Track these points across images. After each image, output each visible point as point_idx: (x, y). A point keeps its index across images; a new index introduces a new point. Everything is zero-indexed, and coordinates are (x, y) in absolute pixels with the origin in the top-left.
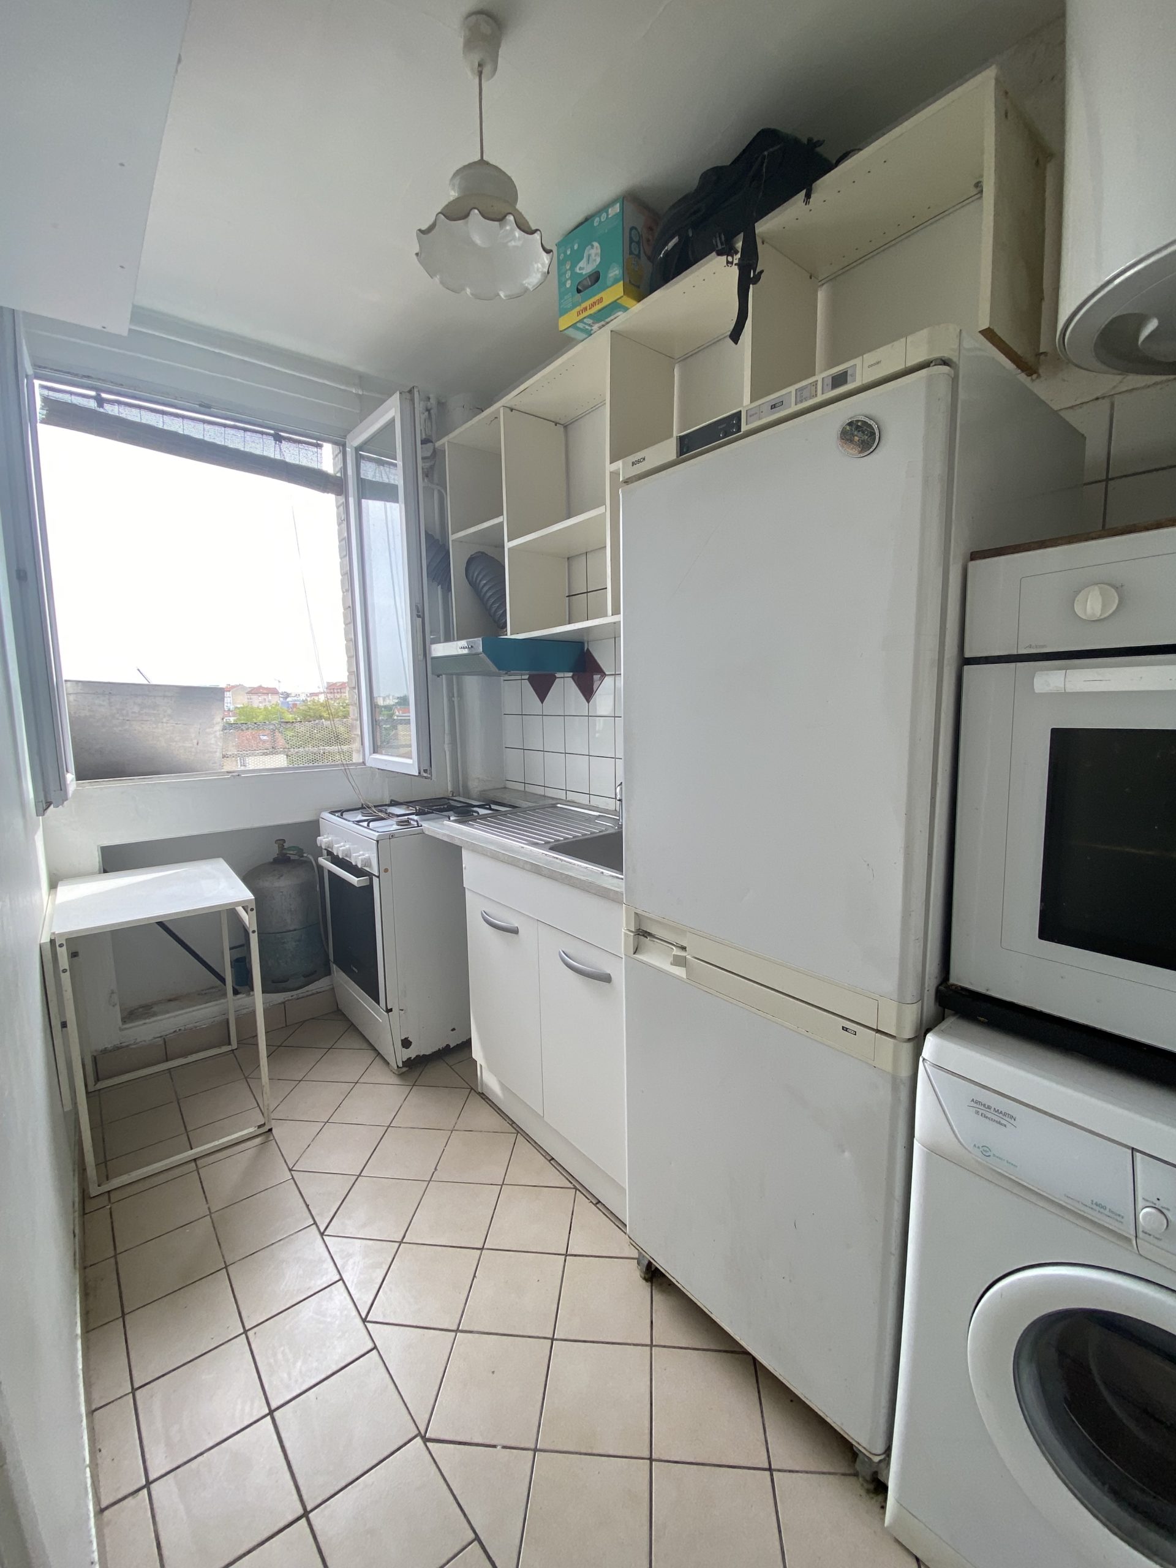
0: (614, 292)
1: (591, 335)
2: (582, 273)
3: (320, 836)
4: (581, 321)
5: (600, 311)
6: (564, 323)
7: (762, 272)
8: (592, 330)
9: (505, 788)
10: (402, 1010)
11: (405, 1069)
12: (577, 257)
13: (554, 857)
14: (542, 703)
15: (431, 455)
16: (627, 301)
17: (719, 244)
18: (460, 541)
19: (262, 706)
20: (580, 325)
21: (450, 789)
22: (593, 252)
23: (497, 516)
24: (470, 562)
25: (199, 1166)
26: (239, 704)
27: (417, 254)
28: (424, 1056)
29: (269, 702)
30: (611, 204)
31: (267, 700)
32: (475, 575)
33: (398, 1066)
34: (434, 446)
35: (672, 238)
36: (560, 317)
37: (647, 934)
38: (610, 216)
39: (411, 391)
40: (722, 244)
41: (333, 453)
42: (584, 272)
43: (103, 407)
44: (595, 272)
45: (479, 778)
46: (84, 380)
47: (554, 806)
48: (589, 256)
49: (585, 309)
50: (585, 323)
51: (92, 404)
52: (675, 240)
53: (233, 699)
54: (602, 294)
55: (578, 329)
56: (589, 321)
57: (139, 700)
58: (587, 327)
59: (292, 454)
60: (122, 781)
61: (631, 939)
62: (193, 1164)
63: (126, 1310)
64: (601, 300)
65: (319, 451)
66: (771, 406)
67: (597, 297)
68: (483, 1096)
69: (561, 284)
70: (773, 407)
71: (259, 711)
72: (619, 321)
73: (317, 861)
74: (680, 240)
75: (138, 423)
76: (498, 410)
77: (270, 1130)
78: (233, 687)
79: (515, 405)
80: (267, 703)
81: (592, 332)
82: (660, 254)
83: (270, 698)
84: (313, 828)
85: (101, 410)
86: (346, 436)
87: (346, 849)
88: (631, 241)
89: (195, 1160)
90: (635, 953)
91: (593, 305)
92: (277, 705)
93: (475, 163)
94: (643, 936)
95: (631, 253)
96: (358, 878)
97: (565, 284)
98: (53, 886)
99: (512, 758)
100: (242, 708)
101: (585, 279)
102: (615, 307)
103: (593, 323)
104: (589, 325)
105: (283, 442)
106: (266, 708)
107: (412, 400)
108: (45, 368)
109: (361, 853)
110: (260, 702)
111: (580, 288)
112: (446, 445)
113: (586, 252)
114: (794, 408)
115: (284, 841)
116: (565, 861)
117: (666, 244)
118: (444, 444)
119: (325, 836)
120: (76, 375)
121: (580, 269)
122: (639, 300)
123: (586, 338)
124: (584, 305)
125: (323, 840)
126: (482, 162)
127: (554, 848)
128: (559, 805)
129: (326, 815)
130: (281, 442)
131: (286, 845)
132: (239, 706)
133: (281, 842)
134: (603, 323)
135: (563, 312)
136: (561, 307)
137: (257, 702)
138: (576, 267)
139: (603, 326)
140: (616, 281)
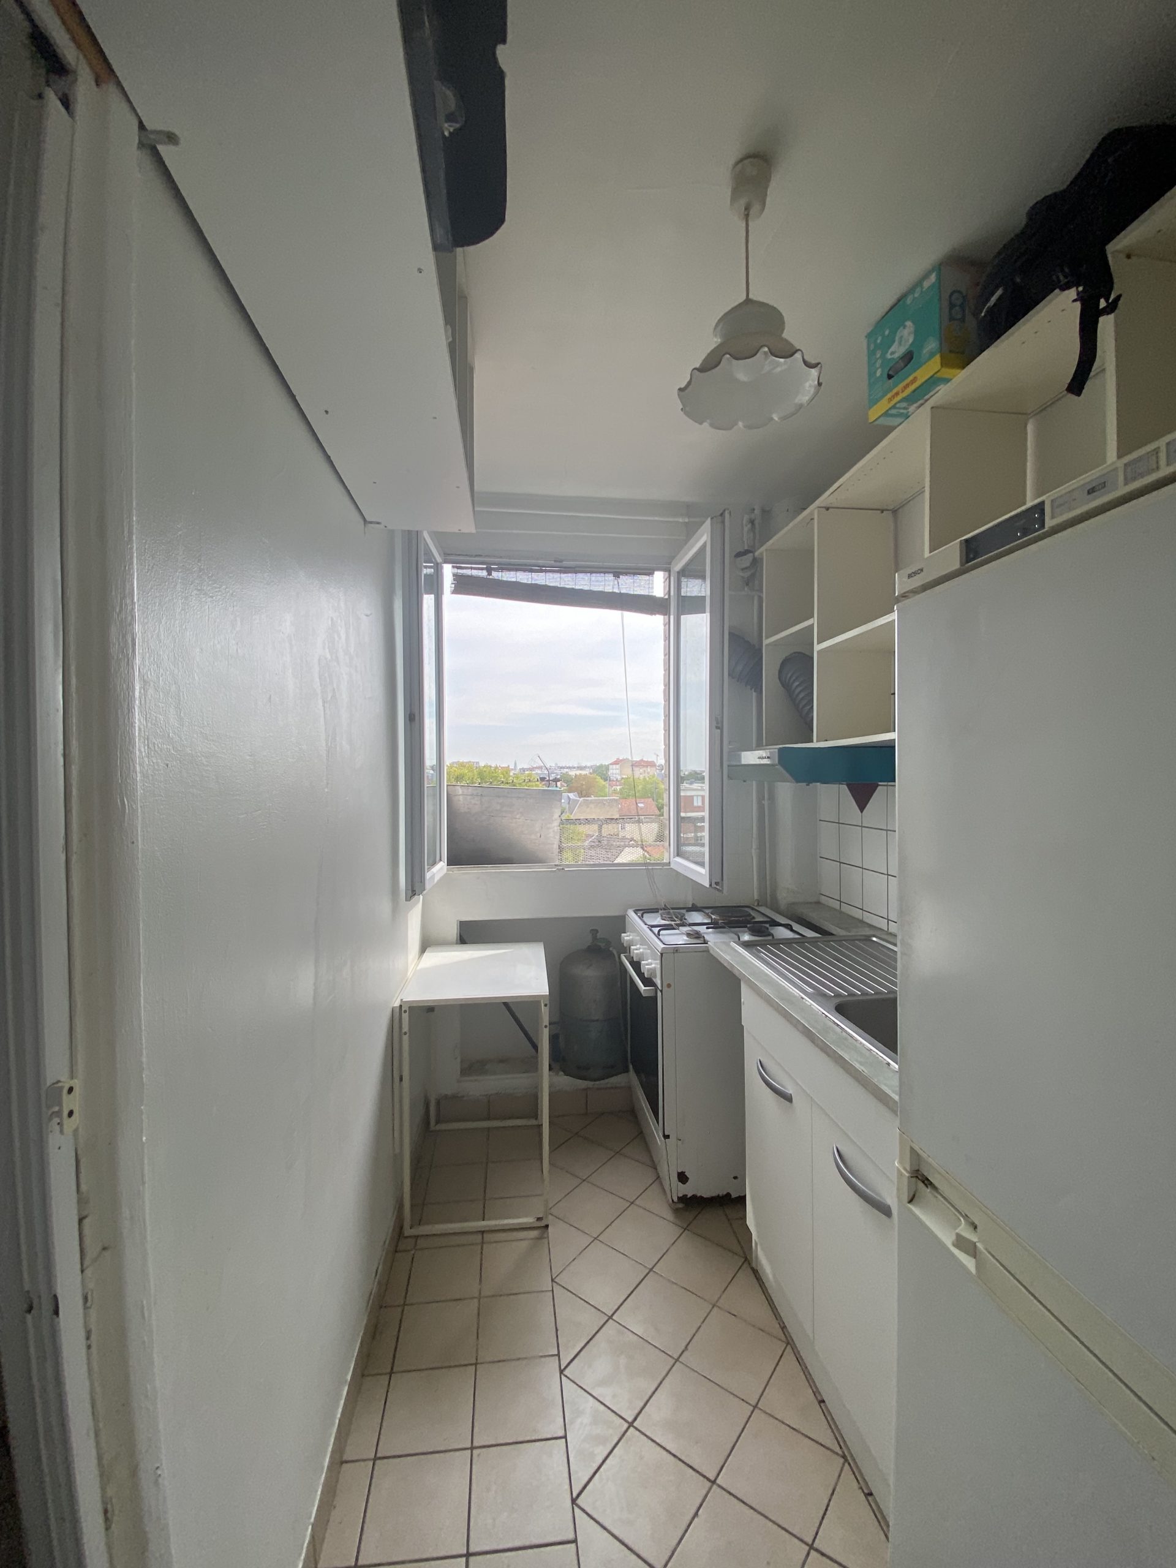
0: (933, 366)
1: (909, 416)
2: (893, 359)
3: (625, 933)
4: (894, 407)
5: (914, 391)
6: (874, 414)
7: (1118, 298)
8: (908, 412)
9: (818, 903)
10: (680, 1140)
11: (681, 1206)
12: (889, 342)
13: (835, 1023)
14: (862, 812)
15: (751, 564)
16: (947, 372)
17: (1061, 278)
18: (775, 644)
19: (642, 777)
20: (894, 412)
21: (756, 897)
22: (906, 332)
23: (807, 619)
24: (783, 664)
25: (485, 1240)
26: (625, 775)
27: (682, 409)
28: (701, 1197)
29: (648, 773)
30: (926, 276)
31: (646, 772)
32: (789, 675)
33: (673, 1200)
34: (754, 556)
35: (997, 288)
36: (870, 408)
37: (927, 1182)
38: (924, 289)
39: (722, 515)
40: (1066, 277)
41: (664, 578)
42: (896, 356)
43: (491, 575)
44: (908, 353)
45: (788, 889)
46: (477, 559)
47: (867, 939)
48: (901, 337)
49: (897, 394)
50: (900, 408)
51: (484, 573)
52: (999, 292)
53: (621, 771)
54: (917, 374)
55: (892, 416)
56: (904, 405)
57: (501, 800)
58: (902, 411)
59: (629, 585)
60: (479, 868)
61: (905, 1182)
62: (480, 1236)
63: (395, 1370)
64: (915, 379)
65: (651, 578)
66: (1088, 492)
67: (911, 378)
68: (756, 1274)
69: (871, 374)
70: (1091, 491)
71: (639, 781)
72: (942, 394)
73: (619, 957)
74: (1005, 290)
75: (514, 582)
76: (812, 513)
77: (547, 1226)
78: (622, 760)
79: (831, 503)
80: (646, 775)
81: (910, 414)
82: (981, 312)
83: (649, 770)
84: (620, 923)
85: (491, 577)
86: (671, 562)
87: (640, 952)
88: (952, 306)
89: (483, 1232)
90: (910, 1201)
91: (907, 386)
92: (654, 776)
93: (740, 305)
94: (923, 1182)
95: (951, 319)
96: (645, 987)
97: (875, 373)
98: (423, 950)
99: (828, 870)
100: (627, 778)
101: (898, 362)
102: (933, 382)
103: (908, 405)
104: (904, 408)
105: (621, 577)
106: (645, 779)
107: (723, 522)
108: (452, 554)
109: (650, 961)
110: (641, 774)
111: (891, 373)
112: (765, 554)
113: (898, 333)
114: (1123, 490)
115: (597, 931)
116: (846, 1032)
117: (988, 300)
118: (762, 554)
119: (628, 934)
120: (471, 556)
121: (892, 353)
122: (964, 368)
123: (903, 422)
124: (895, 391)
125: (626, 937)
126: (748, 301)
127: (841, 1009)
128: (874, 939)
129: (631, 914)
130: (619, 577)
131: (599, 936)
132: (624, 777)
133: (594, 932)
134: (921, 402)
135: (873, 402)
136: (871, 397)
137: (639, 773)
138: (887, 352)
139: (922, 404)
140: (932, 355)
